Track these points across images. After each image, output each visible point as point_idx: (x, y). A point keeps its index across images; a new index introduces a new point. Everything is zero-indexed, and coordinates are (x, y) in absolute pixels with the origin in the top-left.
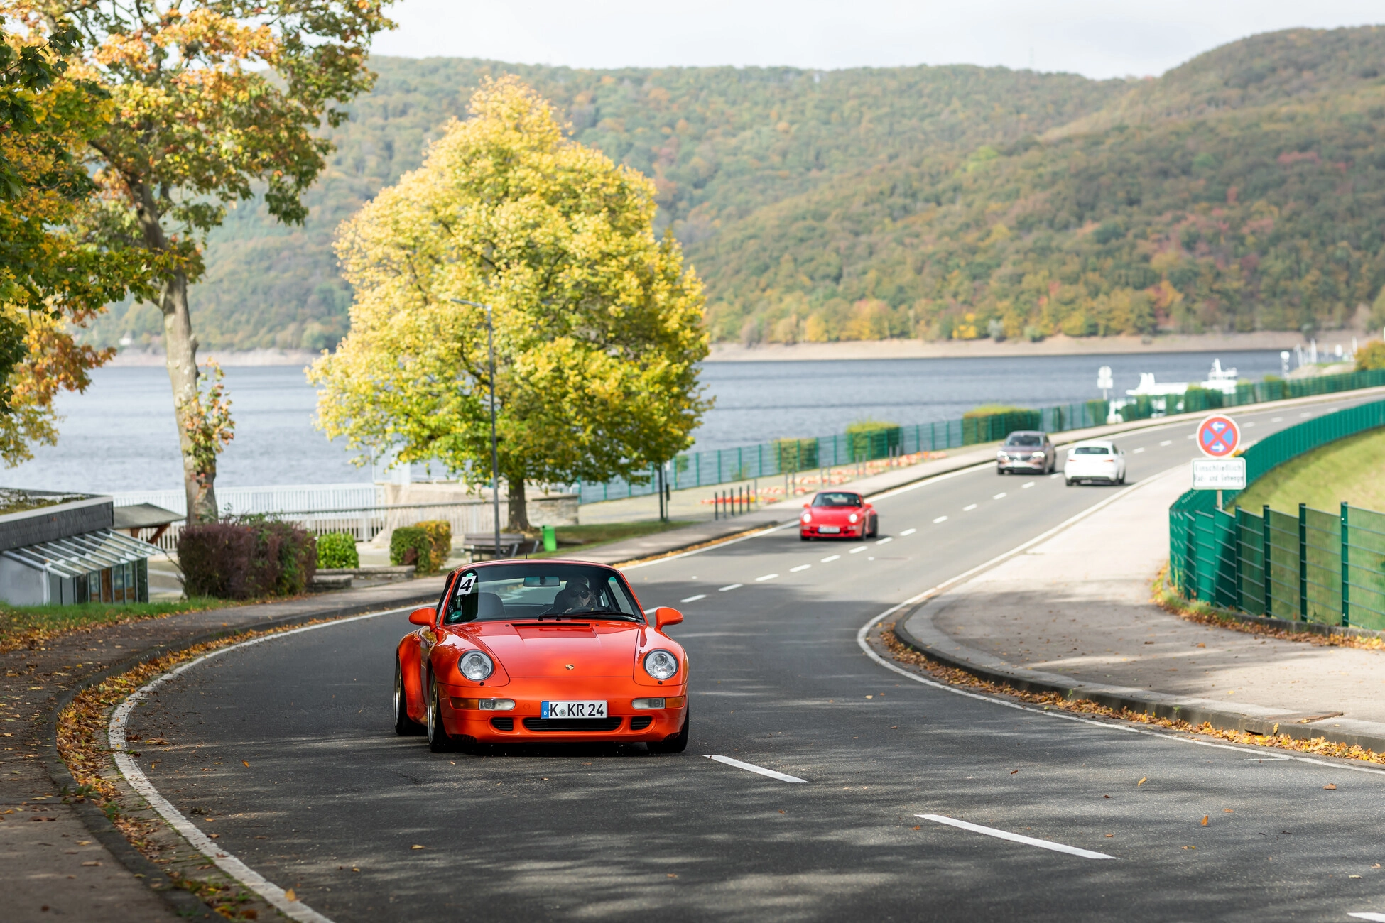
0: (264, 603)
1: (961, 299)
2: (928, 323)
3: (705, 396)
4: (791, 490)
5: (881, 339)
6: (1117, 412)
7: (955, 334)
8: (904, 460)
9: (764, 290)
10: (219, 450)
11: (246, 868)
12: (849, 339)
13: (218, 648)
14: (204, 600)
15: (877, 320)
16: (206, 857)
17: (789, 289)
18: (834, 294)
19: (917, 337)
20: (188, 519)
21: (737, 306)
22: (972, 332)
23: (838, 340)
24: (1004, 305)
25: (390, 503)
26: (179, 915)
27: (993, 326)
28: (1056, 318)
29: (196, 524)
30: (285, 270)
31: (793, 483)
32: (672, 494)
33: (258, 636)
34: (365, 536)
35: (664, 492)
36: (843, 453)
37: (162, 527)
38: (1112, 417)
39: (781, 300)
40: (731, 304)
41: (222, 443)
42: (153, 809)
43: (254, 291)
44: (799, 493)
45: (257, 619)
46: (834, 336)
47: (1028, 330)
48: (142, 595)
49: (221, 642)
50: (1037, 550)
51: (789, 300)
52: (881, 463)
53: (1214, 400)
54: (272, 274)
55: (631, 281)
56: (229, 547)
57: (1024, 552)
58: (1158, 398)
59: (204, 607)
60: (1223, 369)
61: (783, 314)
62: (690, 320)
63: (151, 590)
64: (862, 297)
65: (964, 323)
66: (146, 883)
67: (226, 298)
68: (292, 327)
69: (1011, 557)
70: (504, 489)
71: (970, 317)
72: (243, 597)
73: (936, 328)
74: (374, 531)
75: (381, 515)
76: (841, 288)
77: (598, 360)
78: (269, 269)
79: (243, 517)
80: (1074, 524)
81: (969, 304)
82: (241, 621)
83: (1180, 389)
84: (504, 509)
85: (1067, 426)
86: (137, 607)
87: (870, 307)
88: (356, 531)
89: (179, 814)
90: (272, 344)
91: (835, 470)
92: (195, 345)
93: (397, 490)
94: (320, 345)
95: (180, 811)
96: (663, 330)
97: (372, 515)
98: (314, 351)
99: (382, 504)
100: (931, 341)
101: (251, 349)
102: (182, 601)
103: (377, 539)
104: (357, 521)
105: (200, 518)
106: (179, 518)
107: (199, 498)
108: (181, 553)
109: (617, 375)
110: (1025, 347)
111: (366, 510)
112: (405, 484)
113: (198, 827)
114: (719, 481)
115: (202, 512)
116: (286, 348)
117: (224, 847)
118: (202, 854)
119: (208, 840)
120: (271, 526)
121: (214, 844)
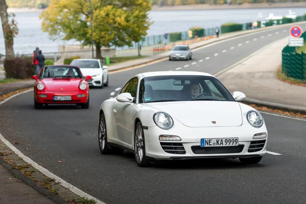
0: (28, 80)
3: (151, 21)
5: (197, 4)
6: (263, 24)
7: (218, 2)
8: (205, 38)
10: (14, 36)
11: (32, 161)
12: (189, 4)
13: (17, 93)
14: (12, 79)
16: (20, 158)
19: (207, 3)
20: (6, 56)
22: (222, 2)
23: (185, 4)
25: (62, 51)
26: (16, 177)
29: (8, 58)
31: (175, 44)
32: (142, 48)
34: (55, 60)
35: (140, 48)
38: (262, 26)
42: (3, 143)
46: (184, 3)
47: (237, 1)
49: (17, 91)
50: (244, 63)
52: (199, 39)
53: (290, 21)
56: (18, 64)
57: (240, 64)
58: (274, 20)
59: (12, 81)
60: (292, 12)
66: (4, 167)
68: (32, 2)
69: (237, 65)
70: (95, 47)
72: (22, 78)
73: (212, 1)
74: (58, 59)
75: (60, 54)
77: (119, 11)
79: (22, 55)
80: (253, 55)
82: (22, 85)
83: (280, 18)
84: (95, 52)
88: (53, 59)
89: (11, 144)
90: (27, 6)
91: (186, 41)
92: (7, 7)
93: (64, 47)
94: (41, 6)
95: (11, 143)
96: (138, 3)
97: (57, 54)
98: (39, 8)
99: (60, 51)
100: (211, 4)
101: (21, 8)
102: (5, 79)
103: (59, 61)
104: (53, 56)
105: (9, 56)
106: (3, 56)
107: (9, 50)
108: (5, 66)
109: (125, 15)
110: (237, 6)
111: (55, 53)
112: (66, 46)
113: (17, 148)
114: (155, 44)
115: (10, 54)
116: (31, 7)
117: (25, 155)
118: (19, 157)
119: (20, 152)
120: (30, 58)
121: (22, 154)
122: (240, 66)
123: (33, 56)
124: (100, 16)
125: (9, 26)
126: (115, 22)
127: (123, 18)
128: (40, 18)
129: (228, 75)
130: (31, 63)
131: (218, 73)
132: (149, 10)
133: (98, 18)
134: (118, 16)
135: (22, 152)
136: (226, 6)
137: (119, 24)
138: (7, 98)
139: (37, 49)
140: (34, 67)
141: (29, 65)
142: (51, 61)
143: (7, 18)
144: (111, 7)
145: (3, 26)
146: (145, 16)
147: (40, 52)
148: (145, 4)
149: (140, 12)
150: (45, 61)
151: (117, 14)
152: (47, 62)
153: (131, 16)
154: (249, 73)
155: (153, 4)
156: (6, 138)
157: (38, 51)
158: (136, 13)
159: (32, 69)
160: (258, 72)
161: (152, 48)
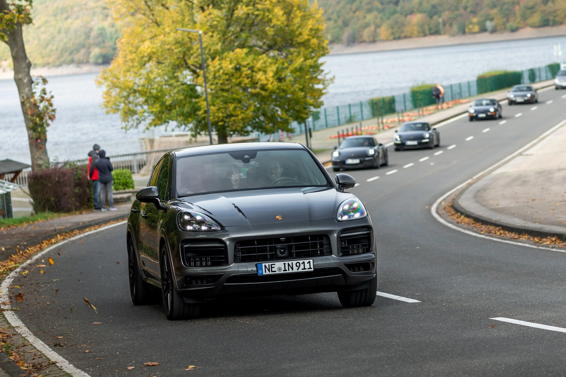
0: (81, 213)
1: (469, 10)
2: (451, 25)
3: (328, 77)
4: (381, 127)
5: (425, 35)
7: (467, 30)
8: (445, 105)
9: (354, 12)
10: (48, 125)
12: (406, 37)
13: (57, 242)
14: (46, 214)
15: (421, 26)
17: (369, 11)
18: (395, 12)
19: (445, 33)
20: (33, 167)
21: (340, 23)
22: (476, 28)
23: (399, 38)
24: (494, 12)
25: (149, 150)
27: (489, 25)
28: (524, 18)
29: (36, 169)
30: (77, 18)
31: (382, 122)
32: (314, 134)
33: (80, 233)
34: (136, 170)
35: (309, 133)
36: (409, 104)
37: (17, 173)
39: (365, 17)
40: (336, 21)
41: (49, 122)
42: (31, 345)
43: (59, 32)
44: (386, 128)
45: (78, 223)
46: (397, 35)
47: (508, 25)
48: (8, 213)
49: (59, 238)
50: (528, 152)
51: (370, 17)
52: (432, 108)
54: (69, 21)
55: (278, 11)
56: (58, 182)
57: (520, 154)
59: (46, 218)
61: (367, 25)
62: (315, 32)
63: (14, 209)
64: (412, 13)
65: (471, 23)
67: (43, 37)
68: (83, 51)
69: (514, 157)
70: (215, 137)
71: (475, 20)
72: (68, 211)
73: (455, 28)
74: (141, 166)
75: (144, 157)
76: (399, 8)
77: (262, 60)
78: (67, 18)
79: (66, 163)
80: (547, 136)
81: (474, 13)
82: (69, 225)
85: (537, 79)
86: (7, 221)
87: (417, 18)
88: (130, 167)
89: (47, 347)
90: (72, 62)
91: (405, 114)
92: (29, 65)
93: (152, 141)
94: (100, 61)
95: (48, 345)
96: (300, 40)
97: (139, 157)
98: (97, 64)
99: (144, 151)
100: (453, 35)
101: (60, 65)
102: (32, 214)
103: (143, 171)
104: (130, 161)
105: (40, 166)
106: (27, 166)
107: (38, 154)
108: (30, 187)
109: (274, 68)
110: (508, 36)
111: (135, 154)
112: (157, 138)
113: (60, 355)
114: (339, 124)
115: (40, 162)
116: (80, 63)
117: (77, 367)
118: (64, 372)
119: (67, 362)
120: (82, 168)
121: (71, 365)
122: (520, 158)
123: (87, 162)
124: (221, 71)
125: (35, 105)
126: (254, 84)
127: (271, 74)
128: (100, 83)
129: (497, 178)
130: (85, 177)
131: (475, 177)
132: (323, 55)
133: (217, 75)
134: (260, 70)
135: (71, 362)
136: (485, 37)
137: (263, 88)
138: (37, 252)
139: (96, 147)
140: (91, 186)
141: (79, 183)
142: (127, 171)
143: (31, 89)
144: (245, 50)
145: (23, 104)
146: (316, 68)
147: (102, 154)
148: (314, 41)
149: (306, 59)
150: (113, 173)
151: (259, 65)
152: (117, 175)
153: (287, 68)
154: (541, 173)
155: (332, 42)
156: (36, 334)
157: (97, 152)
158: (299, 62)
159: (88, 191)
160: (560, 170)
161: (334, 132)
